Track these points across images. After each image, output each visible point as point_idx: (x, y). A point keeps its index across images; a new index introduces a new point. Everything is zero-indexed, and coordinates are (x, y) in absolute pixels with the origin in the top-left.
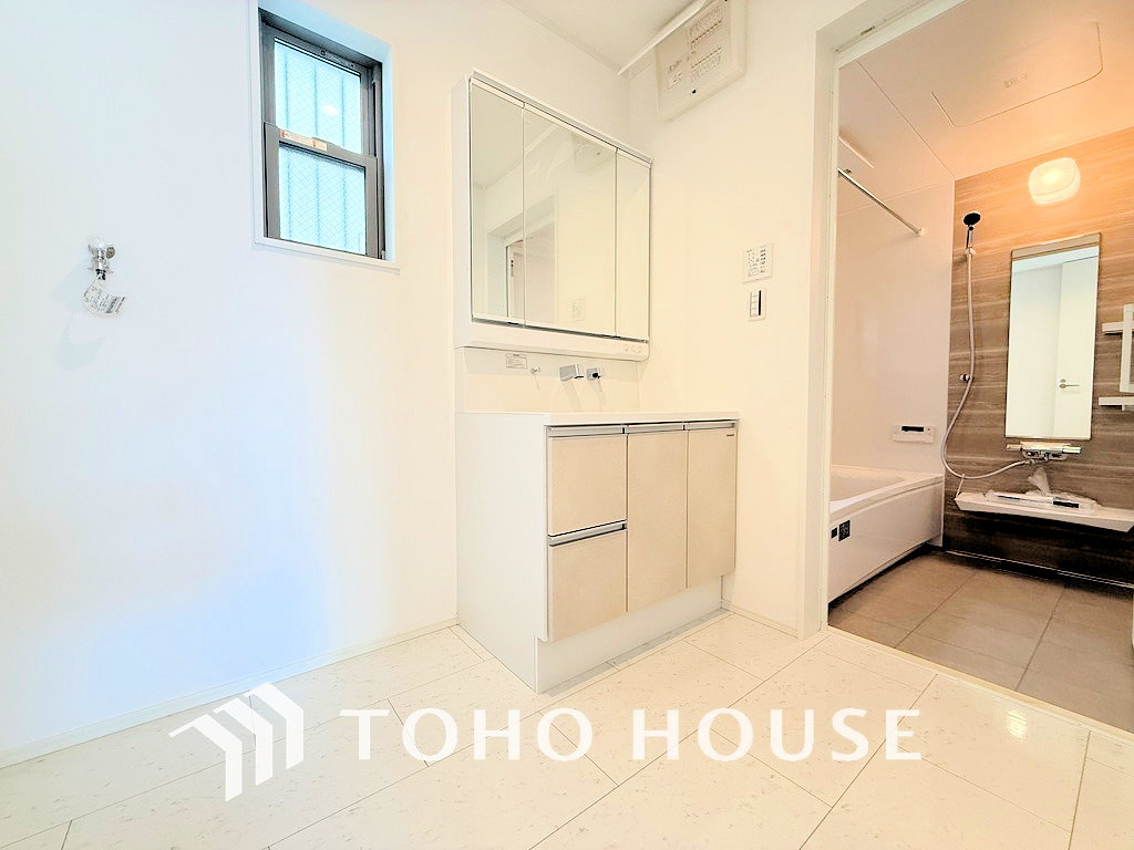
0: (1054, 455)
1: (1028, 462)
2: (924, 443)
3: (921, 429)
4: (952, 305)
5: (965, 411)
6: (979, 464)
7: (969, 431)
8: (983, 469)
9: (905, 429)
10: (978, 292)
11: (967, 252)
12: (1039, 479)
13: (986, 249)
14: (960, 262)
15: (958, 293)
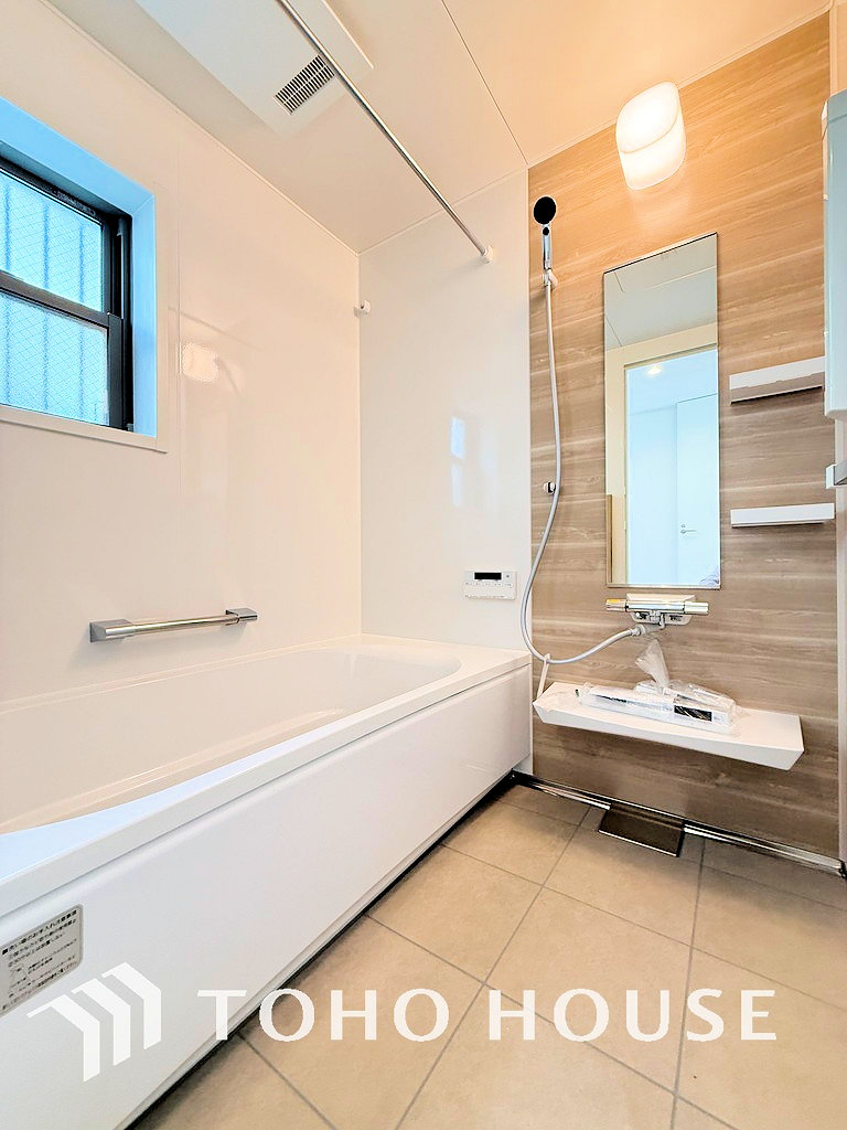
0: (672, 618)
1: (635, 631)
2: (501, 599)
3: (497, 576)
4: (532, 368)
5: (554, 545)
6: (575, 633)
7: (559, 578)
8: (582, 641)
9: (479, 576)
10: (561, 348)
11: (544, 276)
12: (652, 663)
13: (570, 274)
14: (538, 300)
15: (537, 347)
